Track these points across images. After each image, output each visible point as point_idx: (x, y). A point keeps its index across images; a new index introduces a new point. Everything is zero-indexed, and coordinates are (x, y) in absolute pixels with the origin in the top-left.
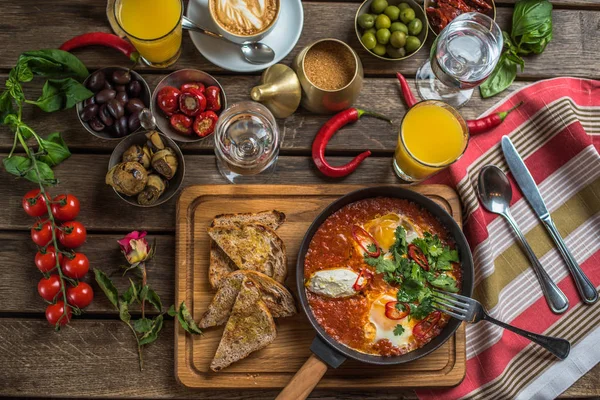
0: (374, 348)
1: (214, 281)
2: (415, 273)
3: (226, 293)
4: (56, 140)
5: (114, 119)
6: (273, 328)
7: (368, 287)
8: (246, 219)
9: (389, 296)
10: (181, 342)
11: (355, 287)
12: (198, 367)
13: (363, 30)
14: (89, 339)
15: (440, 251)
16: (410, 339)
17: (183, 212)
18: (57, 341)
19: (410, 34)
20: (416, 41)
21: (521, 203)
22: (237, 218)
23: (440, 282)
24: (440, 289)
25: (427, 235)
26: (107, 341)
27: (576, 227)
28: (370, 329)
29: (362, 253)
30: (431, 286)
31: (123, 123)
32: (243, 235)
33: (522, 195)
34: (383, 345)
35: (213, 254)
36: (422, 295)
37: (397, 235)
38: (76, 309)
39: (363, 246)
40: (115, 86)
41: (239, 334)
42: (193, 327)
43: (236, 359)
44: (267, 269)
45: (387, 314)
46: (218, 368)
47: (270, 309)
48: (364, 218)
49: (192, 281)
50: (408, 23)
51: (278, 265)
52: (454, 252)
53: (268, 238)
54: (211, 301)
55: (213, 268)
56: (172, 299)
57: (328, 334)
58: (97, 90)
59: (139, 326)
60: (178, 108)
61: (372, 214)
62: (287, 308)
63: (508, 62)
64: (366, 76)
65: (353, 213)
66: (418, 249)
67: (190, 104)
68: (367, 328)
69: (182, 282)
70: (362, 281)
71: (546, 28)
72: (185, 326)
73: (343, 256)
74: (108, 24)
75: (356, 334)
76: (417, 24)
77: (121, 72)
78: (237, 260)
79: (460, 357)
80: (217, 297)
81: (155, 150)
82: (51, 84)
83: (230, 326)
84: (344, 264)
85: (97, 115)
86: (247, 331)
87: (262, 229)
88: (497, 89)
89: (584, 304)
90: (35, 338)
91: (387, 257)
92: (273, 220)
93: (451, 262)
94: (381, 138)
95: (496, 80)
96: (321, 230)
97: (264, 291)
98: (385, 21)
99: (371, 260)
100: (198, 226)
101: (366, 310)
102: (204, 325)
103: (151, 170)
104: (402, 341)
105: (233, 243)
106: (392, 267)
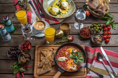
0: (70, 70)
1: (41, 59)
2: (76, 57)
3: (44, 60)
6: (51, 67)
7: (68, 60)
9: (72, 61)
11: (65, 59)
12: (38, 74)
16: (76, 68)
22: (46, 49)
23: (81, 58)
25: (78, 51)
28: (69, 67)
30: (79, 59)
32: (47, 51)
34: (71, 69)
35: (41, 55)
36: (77, 61)
37: (72, 51)
39: (67, 53)
45: (71, 64)
47: (51, 64)
51: (53, 57)
52: (83, 53)
53: (51, 52)
55: (41, 57)
57: (61, 67)
61: (68, 48)
62: (54, 63)
65: (65, 48)
66: (77, 53)
73: (64, 55)
75: (66, 68)
78: (46, 55)
80: (42, 62)
83: (44, 66)
87: (50, 50)
92: (52, 50)
93: (82, 55)
96: (59, 51)
97: (50, 61)
99: (68, 55)
100: (39, 51)
101: (68, 63)
104: (75, 69)
105: (45, 53)
106: (72, 56)
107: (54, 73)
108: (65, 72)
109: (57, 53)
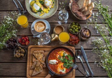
0: (59, 73)
1: (33, 61)
2: (66, 61)
3: (35, 63)
6: (42, 69)
7: (58, 63)
8: (39, 51)
9: (62, 64)
11: (56, 63)
12: (30, 75)
17: (29, 50)
22: (37, 51)
23: (71, 62)
25: (68, 54)
29: (58, 57)
30: (69, 63)
32: (38, 54)
34: (61, 72)
35: (33, 57)
36: (67, 64)
37: (63, 54)
41: (37, 70)
43: (36, 74)
44: (42, 59)
45: (61, 67)
46: (33, 75)
47: (42, 66)
48: (58, 52)
49: (30, 61)
51: (44, 59)
52: (73, 57)
53: (42, 55)
54: (33, 64)
55: (33, 59)
57: (51, 70)
61: (59, 51)
62: (45, 66)
65: (56, 51)
66: (67, 57)
68: (58, 70)
69: (28, 61)
70: (57, 62)
73: (54, 58)
75: (56, 70)
78: (37, 58)
83: (35, 69)
84: (54, 59)
87: (41, 53)
91: (62, 58)
92: (43, 52)
93: (72, 59)
96: (51, 53)
97: (41, 63)
99: (59, 58)
100: (31, 52)
101: (58, 67)
102: (31, 68)
104: (64, 72)
105: (36, 55)
106: (63, 60)
109: (49, 55)
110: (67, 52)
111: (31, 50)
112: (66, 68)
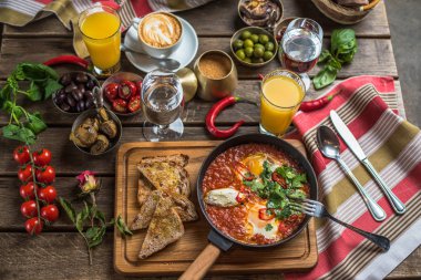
0: (253, 240)
1: (141, 199)
2: (278, 190)
3: (149, 205)
4: (37, 116)
5: (77, 102)
6: (182, 227)
7: (246, 200)
8: (163, 159)
9: (260, 206)
10: (118, 242)
11: (237, 198)
12: (130, 258)
13: (236, 49)
14: (54, 245)
15: (294, 175)
16: (277, 233)
17: (121, 158)
18: (31, 246)
19: (266, 50)
20: (270, 53)
21: (347, 151)
22: (157, 159)
23: (296, 195)
24: (295, 200)
25: (285, 166)
26: (67, 246)
27: (385, 166)
28: (249, 227)
29: (241, 178)
30: (289, 198)
31: (82, 105)
33: (347, 147)
34: (258, 238)
35: (140, 182)
36: (283, 205)
37: (264, 166)
38: (47, 221)
39: (242, 174)
40: (77, 83)
41: (158, 232)
42: (127, 229)
43: (156, 249)
44: (178, 190)
45: (260, 217)
46: (144, 256)
47: (180, 215)
48: (241, 157)
49: (126, 202)
50: (264, 44)
51: (184, 188)
52: (304, 175)
53: (177, 170)
55: (141, 191)
56: (112, 214)
57: (220, 229)
58: (66, 85)
59: (89, 234)
60: (118, 95)
61: (247, 156)
62: (191, 213)
63: (330, 68)
64: (239, 79)
65: (234, 154)
66: (279, 175)
67: (126, 91)
68: (247, 226)
69: (120, 202)
70: (242, 196)
71: (353, 44)
72: (121, 229)
73: (230, 181)
74: (74, 52)
75: (240, 230)
76: (271, 46)
77: (82, 75)
78: (156, 183)
79: (313, 248)
80: (142, 209)
81: (103, 120)
82: (36, 83)
83: (152, 225)
84: (228, 186)
85: (65, 100)
86: (164, 229)
87: (174, 164)
88: (324, 84)
89: (397, 215)
90: (17, 245)
91: (258, 181)
92: (181, 160)
93: (302, 182)
94: (251, 115)
95: (324, 78)
96: (213, 164)
97: (175, 203)
98: (250, 42)
99: (247, 183)
100: (130, 167)
101: (245, 214)
102: (134, 228)
103: (100, 132)
104: (272, 235)
105: (154, 173)
106: (262, 186)
107: (193, 251)
108: (236, 246)
109: (203, 172)
110: (276, 156)
111: (130, 159)
112: (281, 218)
